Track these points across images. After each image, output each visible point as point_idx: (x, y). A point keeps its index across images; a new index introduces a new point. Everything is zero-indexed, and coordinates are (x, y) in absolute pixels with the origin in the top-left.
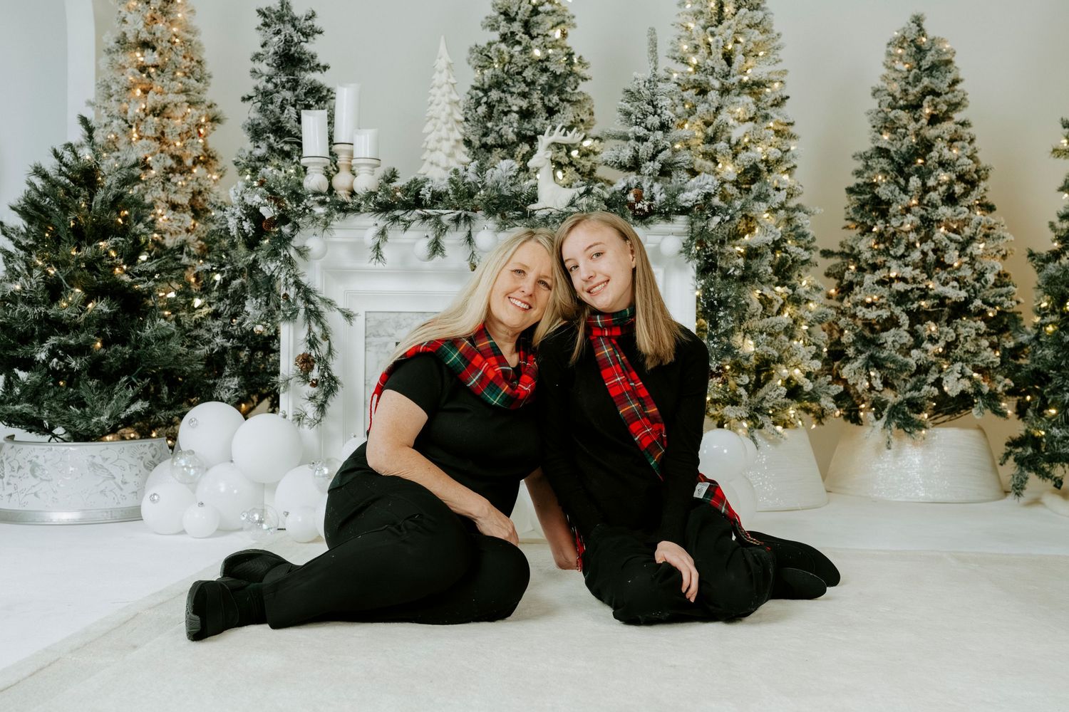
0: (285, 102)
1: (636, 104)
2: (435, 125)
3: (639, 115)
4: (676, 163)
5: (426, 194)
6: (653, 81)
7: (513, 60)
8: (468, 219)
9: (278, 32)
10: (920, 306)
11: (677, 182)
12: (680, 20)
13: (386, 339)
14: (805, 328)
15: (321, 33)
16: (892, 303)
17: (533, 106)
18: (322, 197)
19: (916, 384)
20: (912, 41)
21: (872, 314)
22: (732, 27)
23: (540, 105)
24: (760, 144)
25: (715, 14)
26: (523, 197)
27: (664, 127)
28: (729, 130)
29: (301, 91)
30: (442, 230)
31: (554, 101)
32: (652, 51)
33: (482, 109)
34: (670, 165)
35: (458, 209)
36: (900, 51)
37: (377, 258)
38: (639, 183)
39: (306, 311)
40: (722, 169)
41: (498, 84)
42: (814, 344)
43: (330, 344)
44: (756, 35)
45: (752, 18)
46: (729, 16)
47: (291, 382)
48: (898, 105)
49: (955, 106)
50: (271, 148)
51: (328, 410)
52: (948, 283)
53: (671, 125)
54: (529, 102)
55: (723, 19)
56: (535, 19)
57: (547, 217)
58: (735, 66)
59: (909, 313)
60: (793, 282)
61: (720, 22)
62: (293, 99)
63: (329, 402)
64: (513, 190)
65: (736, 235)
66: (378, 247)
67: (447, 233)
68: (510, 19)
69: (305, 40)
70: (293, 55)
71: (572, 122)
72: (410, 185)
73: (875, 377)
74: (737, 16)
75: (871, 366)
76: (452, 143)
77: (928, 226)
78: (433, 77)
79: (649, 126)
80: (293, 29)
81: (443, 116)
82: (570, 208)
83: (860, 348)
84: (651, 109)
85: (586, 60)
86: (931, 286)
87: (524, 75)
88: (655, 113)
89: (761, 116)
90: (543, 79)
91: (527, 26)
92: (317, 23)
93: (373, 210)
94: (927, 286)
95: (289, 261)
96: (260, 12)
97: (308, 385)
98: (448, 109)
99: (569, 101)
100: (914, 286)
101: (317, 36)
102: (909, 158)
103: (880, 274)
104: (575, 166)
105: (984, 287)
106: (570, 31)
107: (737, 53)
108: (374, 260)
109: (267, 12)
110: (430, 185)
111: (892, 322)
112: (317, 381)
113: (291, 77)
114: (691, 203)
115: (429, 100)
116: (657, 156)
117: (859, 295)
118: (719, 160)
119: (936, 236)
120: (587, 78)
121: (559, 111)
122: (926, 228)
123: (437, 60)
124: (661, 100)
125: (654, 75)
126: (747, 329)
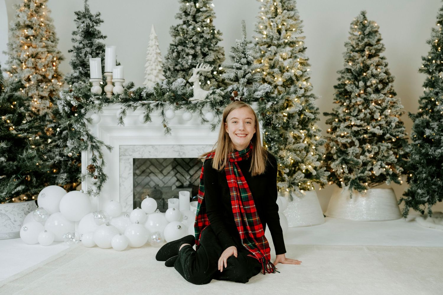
0: (87, 53)
1: (236, 53)
2: (150, 63)
3: (238, 58)
4: (254, 79)
5: (144, 94)
6: (245, 44)
7: (188, 33)
8: (162, 105)
9: (83, 22)
10: (364, 137)
11: (254, 87)
12: (259, 15)
13: (129, 157)
14: (314, 147)
15: (103, 22)
16: (352, 136)
17: (197, 52)
18: (98, 96)
19: (363, 170)
20: (361, 22)
21: (343, 141)
22: (281, 18)
23: (200, 52)
24: (293, 69)
25: (274, 13)
26: (187, 94)
27: (249, 63)
28: (279, 63)
29: (94, 48)
30: (150, 111)
31: (206, 50)
32: (243, 30)
33: (175, 54)
34: (251, 79)
35: (157, 101)
36: (356, 27)
37: (121, 123)
38: (238, 88)
39: (91, 146)
40: (277, 80)
41: (183, 43)
42: (318, 154)
43: (103, 160)
44: (291, 22)
45: (289, 14)
46: (280, 13)
47: (86, 177)
48: (355, 50)
49: (379, 50)
50: (80, 72)
51: (102, 189)
52: (375, 127)
53: (252, 62)
54: (195, 51)
55: (278, 14)
56: (197, 14)
57: (196, 104)
58: (282, 35)
59: (359, 140)
60: (309, 128)
61: (276, 16)
62: (90, 52)
63: (102, 185)
64: (183, 91)
65: (283, 108)
66: (121, 118)
67: (153, 111)
68: (186, 14)
69: (96, 25)
70: (90, 32)
71: (214, 59)
72: (137, 90)
73: (345, 168)
74: (283, 13)
75: (344, 163)
76: (157, 71)
77: (367, 102)
78: (149, 42)
79: (242, 63)
80: (90, 21)
81: (153, 59)
82: (206, 99)
83: (339, 155)
84: (243, 55)
85: (221, 32)
86: (369, 128)
87: (193, 39)
88: (245, 57)
89: (294, 57)
90: (201, 41)
91: (194, 18)
92: (101, 18)
93: (120, 102)
94: (367, 128)
95: (84, 125)
96: (77, 14)
97: (93, 178)
98: (155, 57)
99: (212, 50)
100: (361, 128)
101: (101, 23)
102: (360, 73)
103: (347, 123)
104: (215, 78)
105: (391, 128)
106: (214, 20)
107: (282, 30)
108: (120, 124)
109: (79, 13)
110: (145, 90)
111: (352, 144)
112: (97, 176)
113: (90, 42)
114: (260, 96)
115: (147, 52)
116: (245, 76)
117: (338, 132)
118: (275, 76)
119: (371, 107)
120: (221, 39)
121: (208, 55)
122: (366, 103)
123: (151, 35)
124: (248, 51)
125: (245, 41)
126: (288, 148)
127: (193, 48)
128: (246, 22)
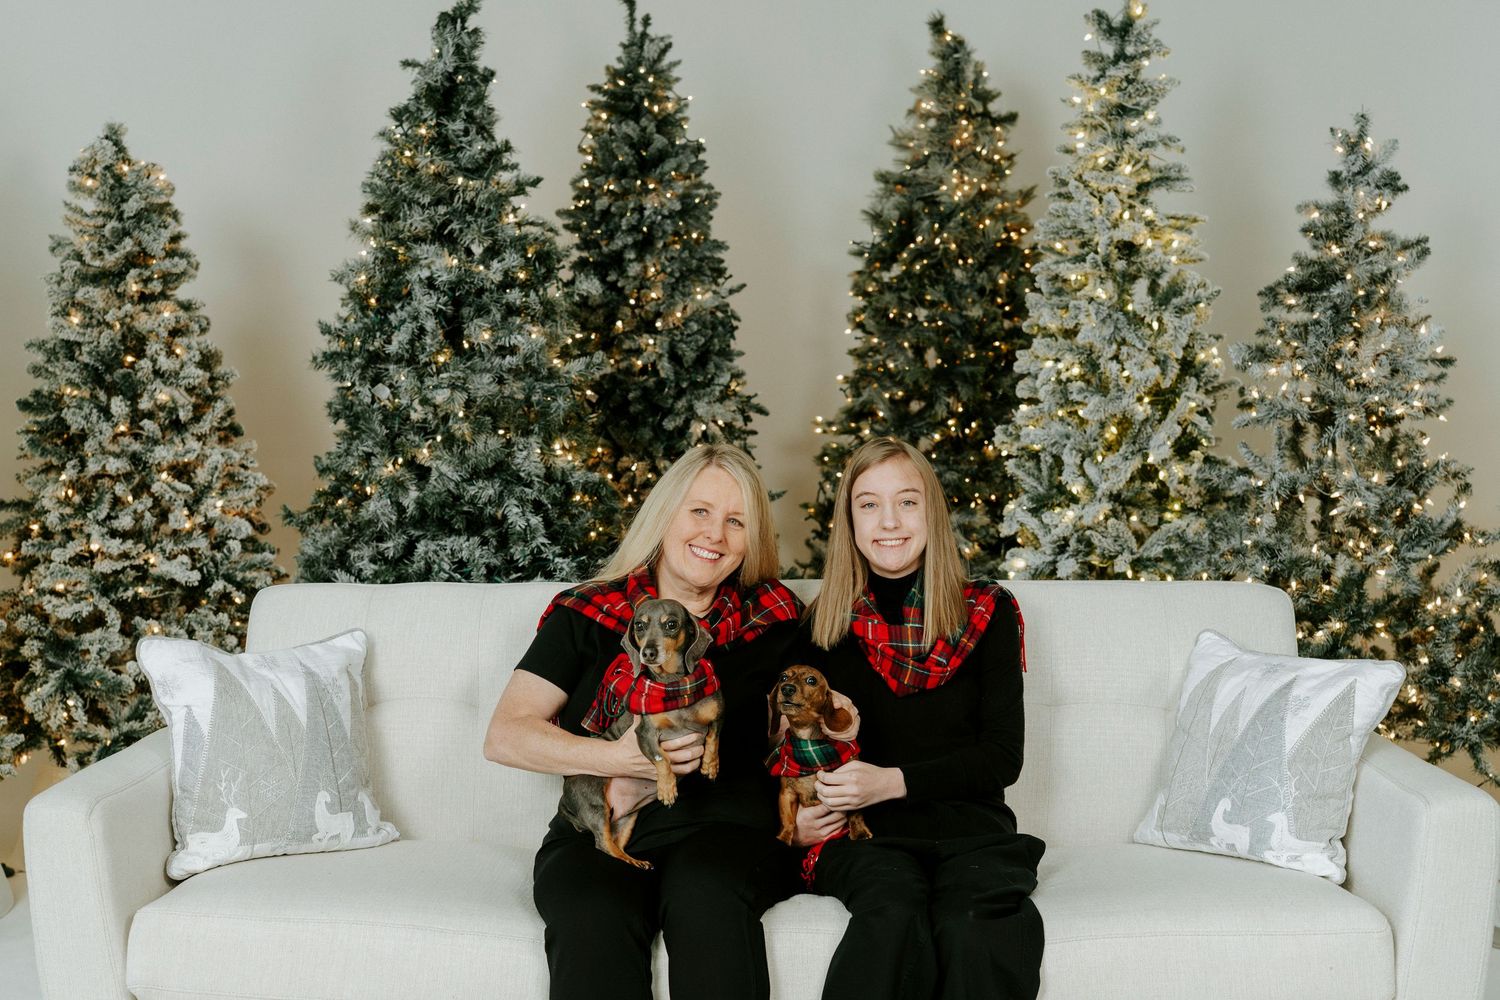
10: (136, 594)
16: (94, 591)
19: (137, 708)
20: (107, 168)
21: (65, 611)
36: (90, 183)
48: (90, 273)
49: (175, 279)
52: (175, 557)
59: (120, 605)
73: (76, 707)
75: (70, 689)
77: (143, 469)
83: (51, 659)
86: (152, 561)
94: (146, 562)
100: (127, 563)
102: (112, 361)
103: (74, 548)
105: (227, 558)
111: (97, 620)
117: (43, 577)
119: (155, 488)
122: (140, 472)
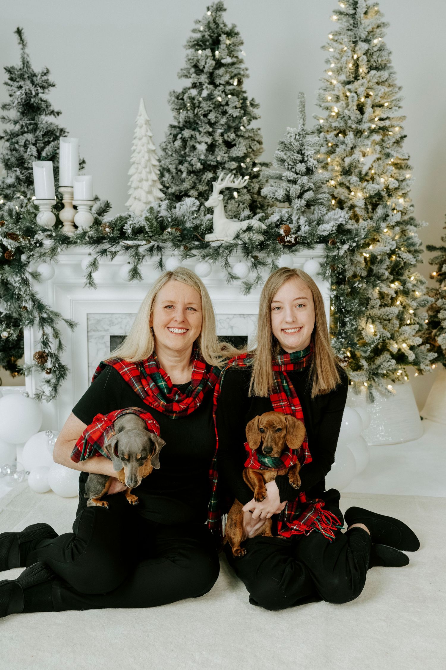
0: (27, 142)
1: (288, 154)
2: (137, 169)
3: (291, 163)
4: (318, 199)
5: (129, 231)
6: (303, 134)
7: (201, 105)
8: (159, 249)
9: (20, 87)
11: (318, 214)
13: (102, 333)
14: (411, 311)
15: (54, 86)
17: (216, 141)
18: (49, 233)
22: (365, 84)
23: (221, 141)
24: (383, 176)
25: (353, 73)
26: (202, 228)
27: (309, 172)
28: (360, 166)
29: (39, 133)
30: (139, 260)
31: (231, 137)
32: (301, 111)
33: (178, 143)
34: (313, 201)
35: (152, 241)
37: (90, 283)
38: (289, 216)
39: (40, 319)
40: (355, 196)
41: (190, 124)
42: (418, 323)
43: (60, 341)
44: (383, 90)
45: (380, 77)
46: (363, 75)
47: (33, 369)
50: (17, 178)
51: (60, 389)
53: (314, 170)
54: (213, 138)
55: (359, 77)
56: (217, 72)
57: (219, 247)
58: (366, 116)
60: (404, 278)
61: (356, 79)
62: (34, 140)
63: (60, 383)
64: (194, 222)
66: (90, 275)
67: (143, 261)
68: (199, 70)
69: (42, 91)
70: (33, 104)
71: (245, 153)
72: (117, 221)
74: (369, 75)
76: (150, 183)
78: (135, 131)
79: (298, 172)
80: (31, 85)
81: (143, 161)
82: (236, 240)
84: (299, 157)
85: (257, 102)
87: (209, 117)
88: (302, 161)
89: (385, 154)
90: (223, 120)
91: (212, 78)
92: (51, 78)
93: (88, 243)
95: (26, 283)
96: (9, 71)
97: (44, 372)
98: (147, 157)
99: (242, 136)
101: (51, 88)
104: (247, 188)
106: (245, 81)
107: (367, 105)
108: (88, 285)
109: (11, 70)
110: (131, 222)
112: (50, 369)
113: (32, 122)
114: (328, 233)
115: (132, 148)
116: (303, 195)
118: (352, 189)
120: (257, 117)
121: (235, 145)
123: (138, 117)
124: (307, 150)
125: (303, 130)
126: (370, 315)
127: (210, 134)
128: (305, 96)
